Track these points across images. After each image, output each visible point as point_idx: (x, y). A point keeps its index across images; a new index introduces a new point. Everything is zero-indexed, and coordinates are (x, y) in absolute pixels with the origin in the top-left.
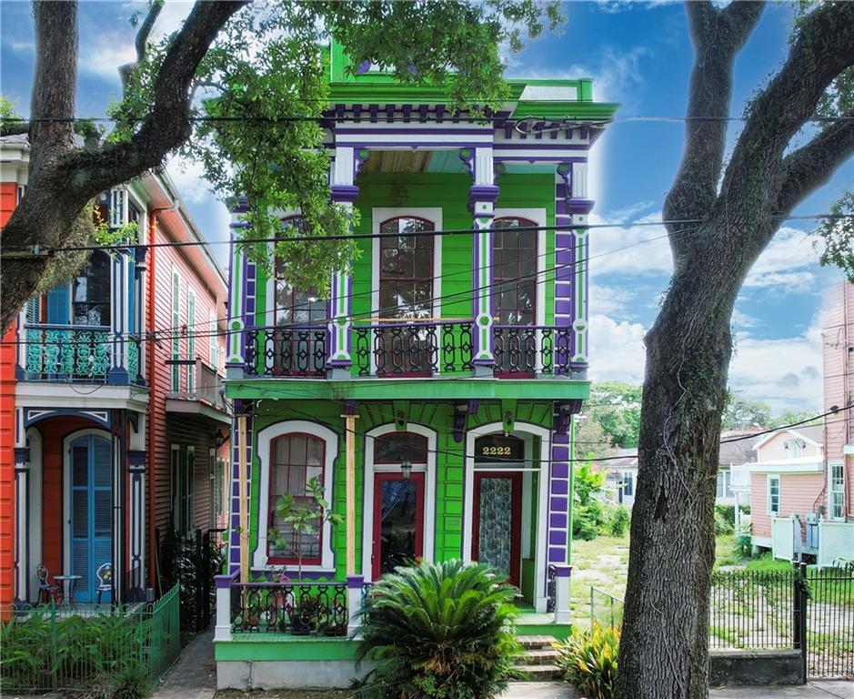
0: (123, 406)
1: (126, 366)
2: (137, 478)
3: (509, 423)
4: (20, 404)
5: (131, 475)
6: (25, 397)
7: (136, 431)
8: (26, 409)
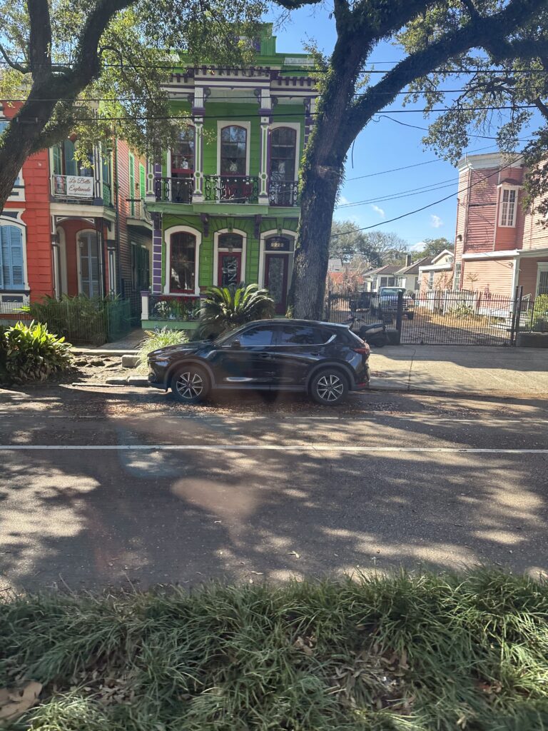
0: (101, 216)
1: (102, 197)
2: (111, 253)
3: (280, 230)
4: (53, 214)
5: (109, 252)
6: (56, 211)
7: (110, 231)
8: (55, 216)
